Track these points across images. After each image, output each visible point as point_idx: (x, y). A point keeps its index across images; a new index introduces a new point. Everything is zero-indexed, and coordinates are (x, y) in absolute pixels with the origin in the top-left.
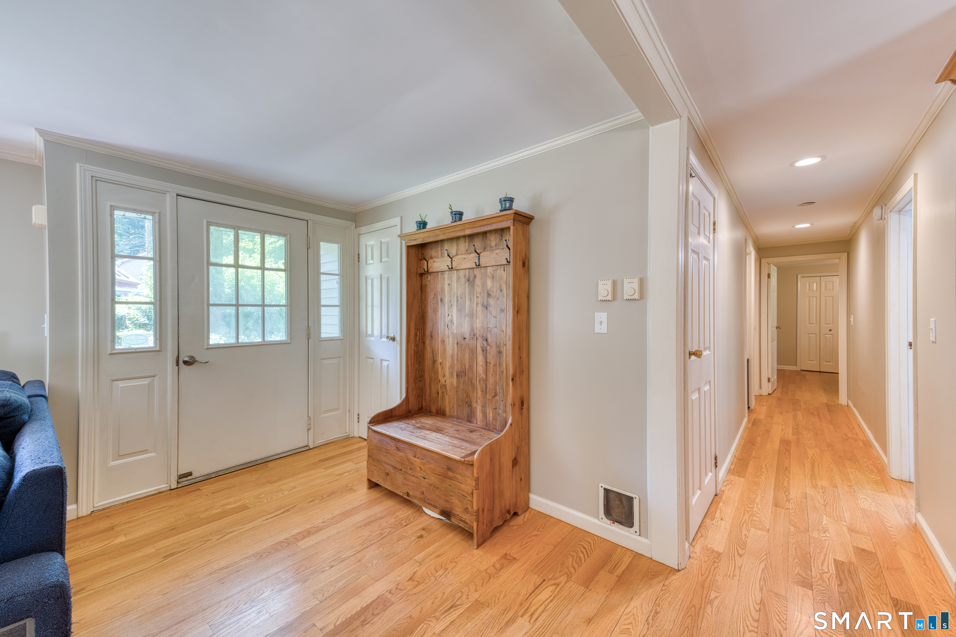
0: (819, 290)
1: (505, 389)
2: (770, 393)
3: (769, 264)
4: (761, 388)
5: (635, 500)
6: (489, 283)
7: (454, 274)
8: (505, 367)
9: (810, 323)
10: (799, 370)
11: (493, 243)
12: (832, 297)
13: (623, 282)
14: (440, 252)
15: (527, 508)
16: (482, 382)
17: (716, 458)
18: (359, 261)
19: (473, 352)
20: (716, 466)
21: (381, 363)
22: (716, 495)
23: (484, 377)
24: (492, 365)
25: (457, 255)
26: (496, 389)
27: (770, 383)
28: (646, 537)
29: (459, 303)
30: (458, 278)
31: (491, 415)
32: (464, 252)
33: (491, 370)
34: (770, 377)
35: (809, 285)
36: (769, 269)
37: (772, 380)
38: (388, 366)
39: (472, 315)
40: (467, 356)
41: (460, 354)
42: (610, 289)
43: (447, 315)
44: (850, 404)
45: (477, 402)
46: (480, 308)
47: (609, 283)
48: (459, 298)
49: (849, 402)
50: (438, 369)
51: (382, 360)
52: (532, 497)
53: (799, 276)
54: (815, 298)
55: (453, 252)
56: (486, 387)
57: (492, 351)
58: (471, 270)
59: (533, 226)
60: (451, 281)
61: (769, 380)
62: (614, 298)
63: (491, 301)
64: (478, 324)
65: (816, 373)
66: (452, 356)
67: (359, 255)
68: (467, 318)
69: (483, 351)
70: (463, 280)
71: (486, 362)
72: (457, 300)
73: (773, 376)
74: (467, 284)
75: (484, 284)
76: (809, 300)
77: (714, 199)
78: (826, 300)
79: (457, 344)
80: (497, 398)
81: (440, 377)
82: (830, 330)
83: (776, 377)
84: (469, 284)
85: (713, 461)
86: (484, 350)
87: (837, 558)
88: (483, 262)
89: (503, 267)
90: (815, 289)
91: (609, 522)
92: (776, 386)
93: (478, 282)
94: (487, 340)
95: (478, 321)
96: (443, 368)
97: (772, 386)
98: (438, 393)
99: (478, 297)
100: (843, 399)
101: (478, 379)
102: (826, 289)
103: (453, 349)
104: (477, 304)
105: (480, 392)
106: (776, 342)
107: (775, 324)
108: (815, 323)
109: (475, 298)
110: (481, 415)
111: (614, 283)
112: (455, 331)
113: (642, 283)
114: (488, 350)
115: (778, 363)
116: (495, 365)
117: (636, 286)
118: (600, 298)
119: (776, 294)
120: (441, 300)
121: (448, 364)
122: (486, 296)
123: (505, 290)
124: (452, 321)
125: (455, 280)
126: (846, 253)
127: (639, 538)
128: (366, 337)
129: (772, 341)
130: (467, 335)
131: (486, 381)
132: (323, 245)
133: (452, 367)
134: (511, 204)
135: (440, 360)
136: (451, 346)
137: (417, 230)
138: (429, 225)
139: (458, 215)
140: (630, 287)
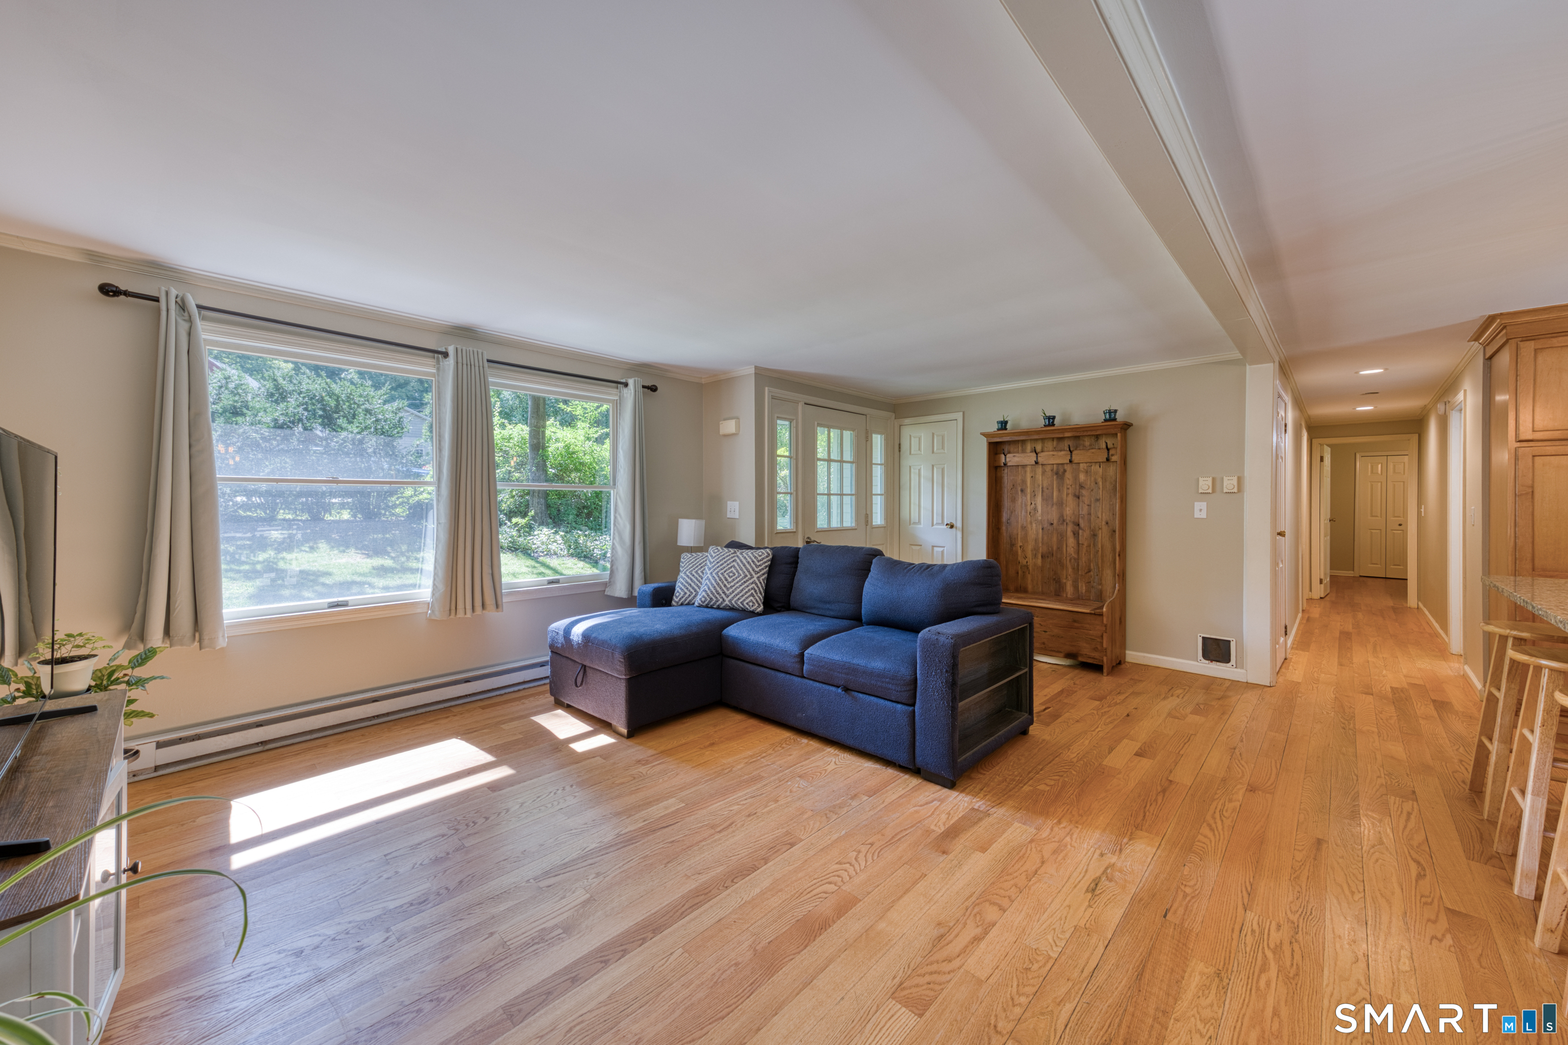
0: (1384, 474)
1: (1100, 565)
2: (1322, 596)
3: (1321, 445)
4: (1311, 590)
5: (1232, 643)
6: (1082, 477)
7: (1039, 470)
8: (1100, 546)
9: (1372, 516)
10: (1358, 575)
11: (1087, 443)
12: (1402, 483)
13: (1222, 479)
14: (1020, 448)
15: (1125, 662)
16: (1073, 561)
17: (1286, 627)
18: (900, 451)
19: (1062, 536)
20: (1286, 634)
21: (933, 550)
22: (1286, 659)
23: (1076, 556)
24: (1085, 546)
25: (1042, 451)
26: (1090, 566)
27: (1322, 585)
28: (1242, 668)
29: (1045, 494)
30: (1044, 472)
31: (1084, 588)
32: (1051, 449)
33: (1084, 550)
34: (1322, 577)
35: (1372, 467)
36: (1322, 450)
37: (1325, 582)
38: (943, 552)
39: (1061, 504)
40: (1055, 539)
41: (1045, 538)
42: (1210, 484)
43: (1029, 503)
44: (1421, 605)
45: (1067, 578)
46: (1070, 498)
47: (1210, 480)
48: (1045, 489)
49: (1420, 603)
50: (1017, 552)
51: (933, 547)
52: (1127, 652)
53: (1358, 456)
54: (1379, 484)
55: (1039, 448)
56: (1078, 565)
57: (1084, 535)
58: (1060, 466)
59: (1130, 431)
60: (1035, 474)
61: (1321, 581)
62: (1214, 491)
63: (1084, 492)
64: (1068, 511)
65: (1381, 580)
66: (1036, 540)
67: (900, 444)
68: (1055, 507)
69: (1074, 534)
70: (1049, 474)
71: (1078, 544)
72: (1043, 491)
73: (1326, 578)
74: (1055, 477)
75: (1076, 478)
76: (1372, 486)
77: (1285, 404)
78: (1394, 486)
79: (1043, 529)
80: (1092, 573)
81: (1020, 559)
82: (1400, 525)
83: (1328, 579)
84: (1057, 477)
85: (1284, 630)
86: (1076, 534)
87: (1393, 686)
88: (1076, 458)
89: (1098, 464)
90: (1379, 472)
91: (1207, 662)
92: (1328, 591)
93: (1068, 475)
94: (1079, 525)
95: (1068, 509)
96: (1023, 551)
97: (1325, 590)
98: (1018, 573)
99: (1068, 489)
100: (1412, 599)
101: (1068, 559)
102: (1394, 472)
103: (1037, 534)
104: (1067, 494)
105: (1070, 570)
106: (1329, 537)
107: (1329, 517)
108: (1379, 515)
109: (1065, 490)
110: (1072, 589)
111: (1214, 480)
112: (1040, 518)
113: (1240, 480)
114: (1080, 534)
115: (1331, 569)
116: (1089, 546)
117: (1235, 482)
118: (1200, 491)
119: (1329, 480)
120: (1022, 491)
121: (1030, 548)
122: (1078, 487)
123: (1101, 483)
124: (1035, 509)
125: (1040, 473)
126: (1417, 435)
127: (1236, 670)
128: (910, 524)
129: (1325, 536)
130: (1055, 522)
131: (1077, 560)
132: (874, 436)
133: (1035, 549)
134: (1115, 415)
135: (1020, 544)
136: (1034, 531)
137: (998, 430)
138: (1008, 426)
139: (1051, 420)
140: (1230, 483)
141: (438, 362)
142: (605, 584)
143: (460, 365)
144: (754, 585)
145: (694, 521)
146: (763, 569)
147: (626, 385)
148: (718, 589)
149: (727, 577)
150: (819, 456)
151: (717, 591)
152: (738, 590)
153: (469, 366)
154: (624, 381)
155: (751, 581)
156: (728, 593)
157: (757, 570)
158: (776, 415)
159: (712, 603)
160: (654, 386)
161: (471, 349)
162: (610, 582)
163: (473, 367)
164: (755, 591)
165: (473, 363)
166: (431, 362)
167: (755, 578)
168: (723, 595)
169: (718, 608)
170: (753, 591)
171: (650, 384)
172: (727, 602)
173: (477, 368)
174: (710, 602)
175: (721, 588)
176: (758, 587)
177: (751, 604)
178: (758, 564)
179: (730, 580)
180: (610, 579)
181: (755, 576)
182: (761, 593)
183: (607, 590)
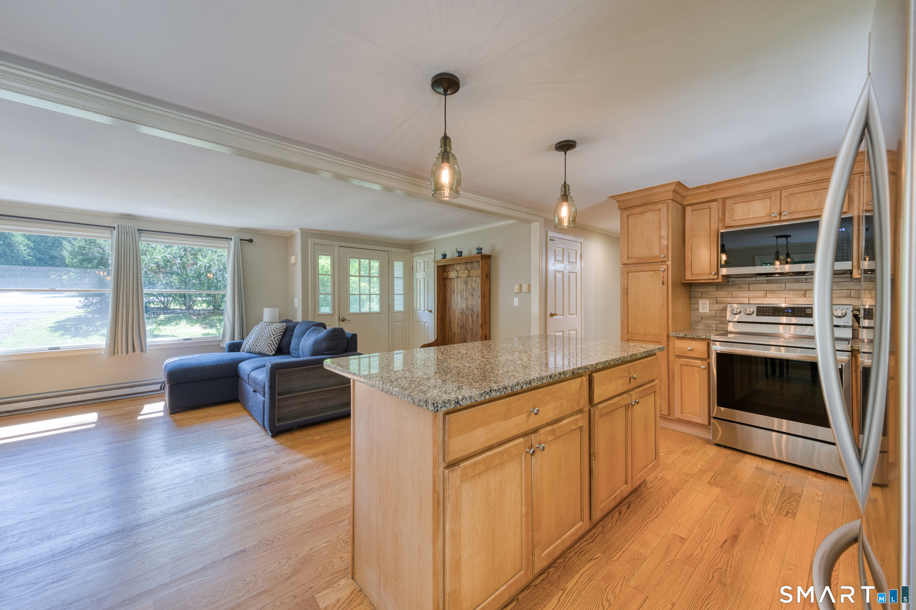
7: (459, 280)
8: (479, 322)
11: (474, 267)
13: (523, 286)
14: (452, 269)
18: (413, 270)
19: (467, 317)
25: (460, 270)
30: (461, 282)
32: (463, 270)
38: (428, 325)
39: (466, 299)
40: (464, 318)
41: (461, 318)
42: (518, 288)
43: (456, 299)
46: (470, 296)
47: (518, 285)
51: (425, 323)
55: (458, 269)
58: (466, 278)
59: (492, 259)
60: (458, 283)
62: (520, 292)
63: (475, 293)
66: (458, 318)
67: (413, 267)
68: (464, 301)
69: (471, 316)
70: (463, 282)
72: (460, 292)
75: (472, 285)
77: (581, 243)
79: (460, 313)
81: (453, 329)
84: (465, 284)
88: (471, 274)
89: (479, 277)
93: (469, 283)
94: (473, 310)
95: (469, 302)
96: (454, 325)
103: (459, 315)
104: (469, 294)
105: (470, 335)
109: (468, 291)
111: (520, 286)
112: (459, 307)
113: (529, 286)
114: (473, 315)
116: (476, 322)
117: (527, 287)
118: (515, 292)
120: (453, 292)
121: (456, 323)
122: (472, 290)
124: (458, 302)
128: (417, 311)
130: (465, 309)
131: (472, 329)
132: (396, 263)
133: (458, 324)
134: (481, 251)
135: (453, 321)
136: (457, 314)
137: (442, 259)
138: (447, 257)
139: (460, 253)
140: (525, 288)
141: (111, 230)
142: (220, 341)
143: (120, 233)
144: (271, 341)
145: (269, 309)
146: (278, 333)
147: (231, 239)
148: (254, 343)
149: (260, 337)
150: (352, 273)
151: (253, 344)
152: (263, 344)
153: (126, 234)
154: (230, 237)
155: (270, 339)
156: (258, 345)
157: (274, 333)
158: (318, 253)
159: (251, 351)
160: (251, 239)
161: (127, 225)
162: (222, 340)
163: (128, 234)
164: (271, 344)
165: (128, 232)
166: (109, 232)
167: (272, 338)
168: (256, 347)
169: (255, 353)
170: (269, 344)
171: (248, 238)
172: (257, 350)
173: (131, 234)
174: (250, 350)
175: (255, 343)
176: (273, 342)
177: (267, 351)
178: (276, 330)
179: (260, 338)
180: (222, 338)
181: (273, 337)
182: (274, 345)
183: (221, 344)
